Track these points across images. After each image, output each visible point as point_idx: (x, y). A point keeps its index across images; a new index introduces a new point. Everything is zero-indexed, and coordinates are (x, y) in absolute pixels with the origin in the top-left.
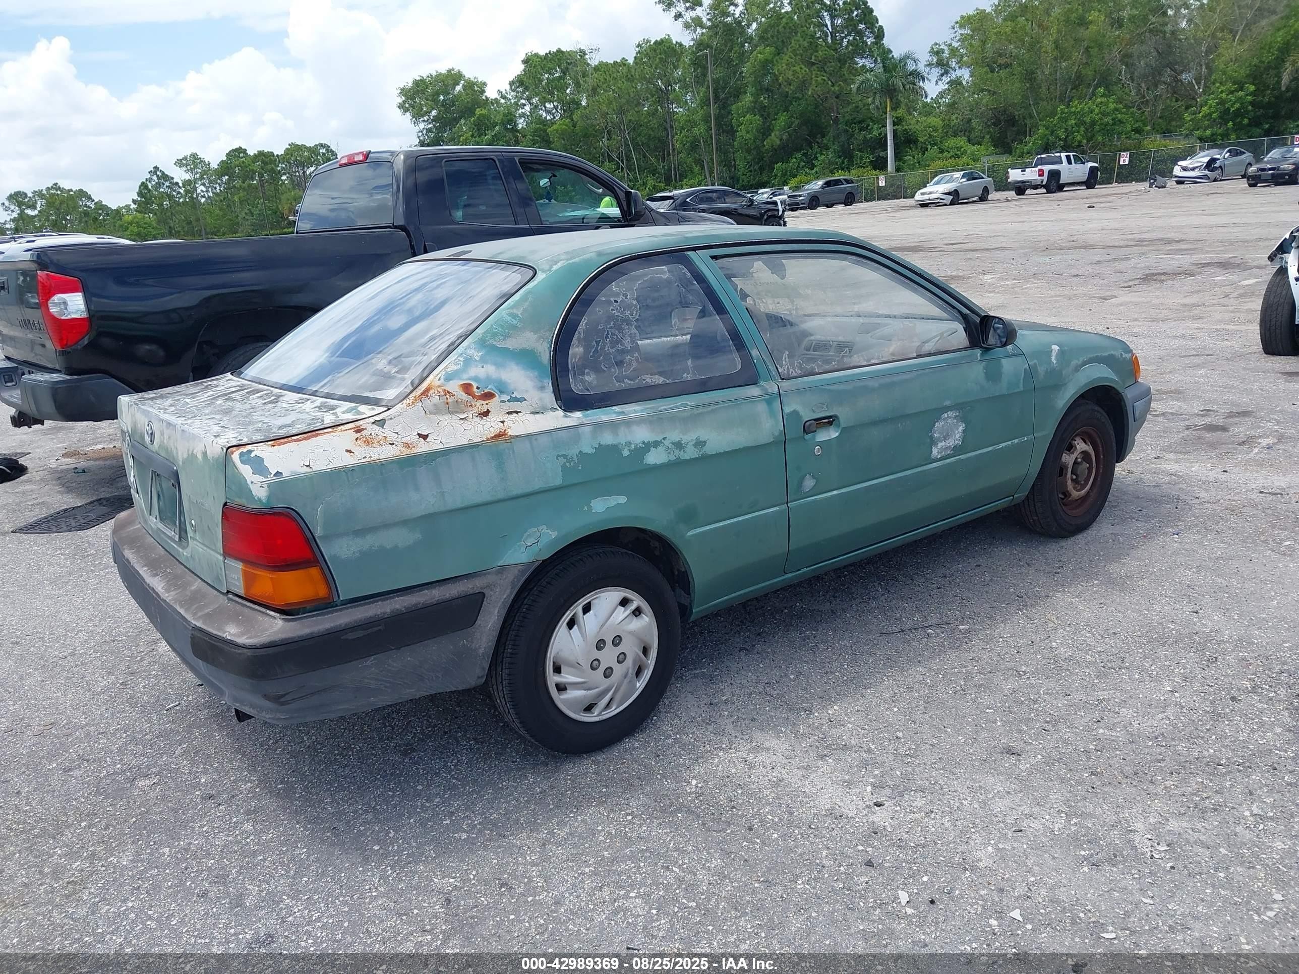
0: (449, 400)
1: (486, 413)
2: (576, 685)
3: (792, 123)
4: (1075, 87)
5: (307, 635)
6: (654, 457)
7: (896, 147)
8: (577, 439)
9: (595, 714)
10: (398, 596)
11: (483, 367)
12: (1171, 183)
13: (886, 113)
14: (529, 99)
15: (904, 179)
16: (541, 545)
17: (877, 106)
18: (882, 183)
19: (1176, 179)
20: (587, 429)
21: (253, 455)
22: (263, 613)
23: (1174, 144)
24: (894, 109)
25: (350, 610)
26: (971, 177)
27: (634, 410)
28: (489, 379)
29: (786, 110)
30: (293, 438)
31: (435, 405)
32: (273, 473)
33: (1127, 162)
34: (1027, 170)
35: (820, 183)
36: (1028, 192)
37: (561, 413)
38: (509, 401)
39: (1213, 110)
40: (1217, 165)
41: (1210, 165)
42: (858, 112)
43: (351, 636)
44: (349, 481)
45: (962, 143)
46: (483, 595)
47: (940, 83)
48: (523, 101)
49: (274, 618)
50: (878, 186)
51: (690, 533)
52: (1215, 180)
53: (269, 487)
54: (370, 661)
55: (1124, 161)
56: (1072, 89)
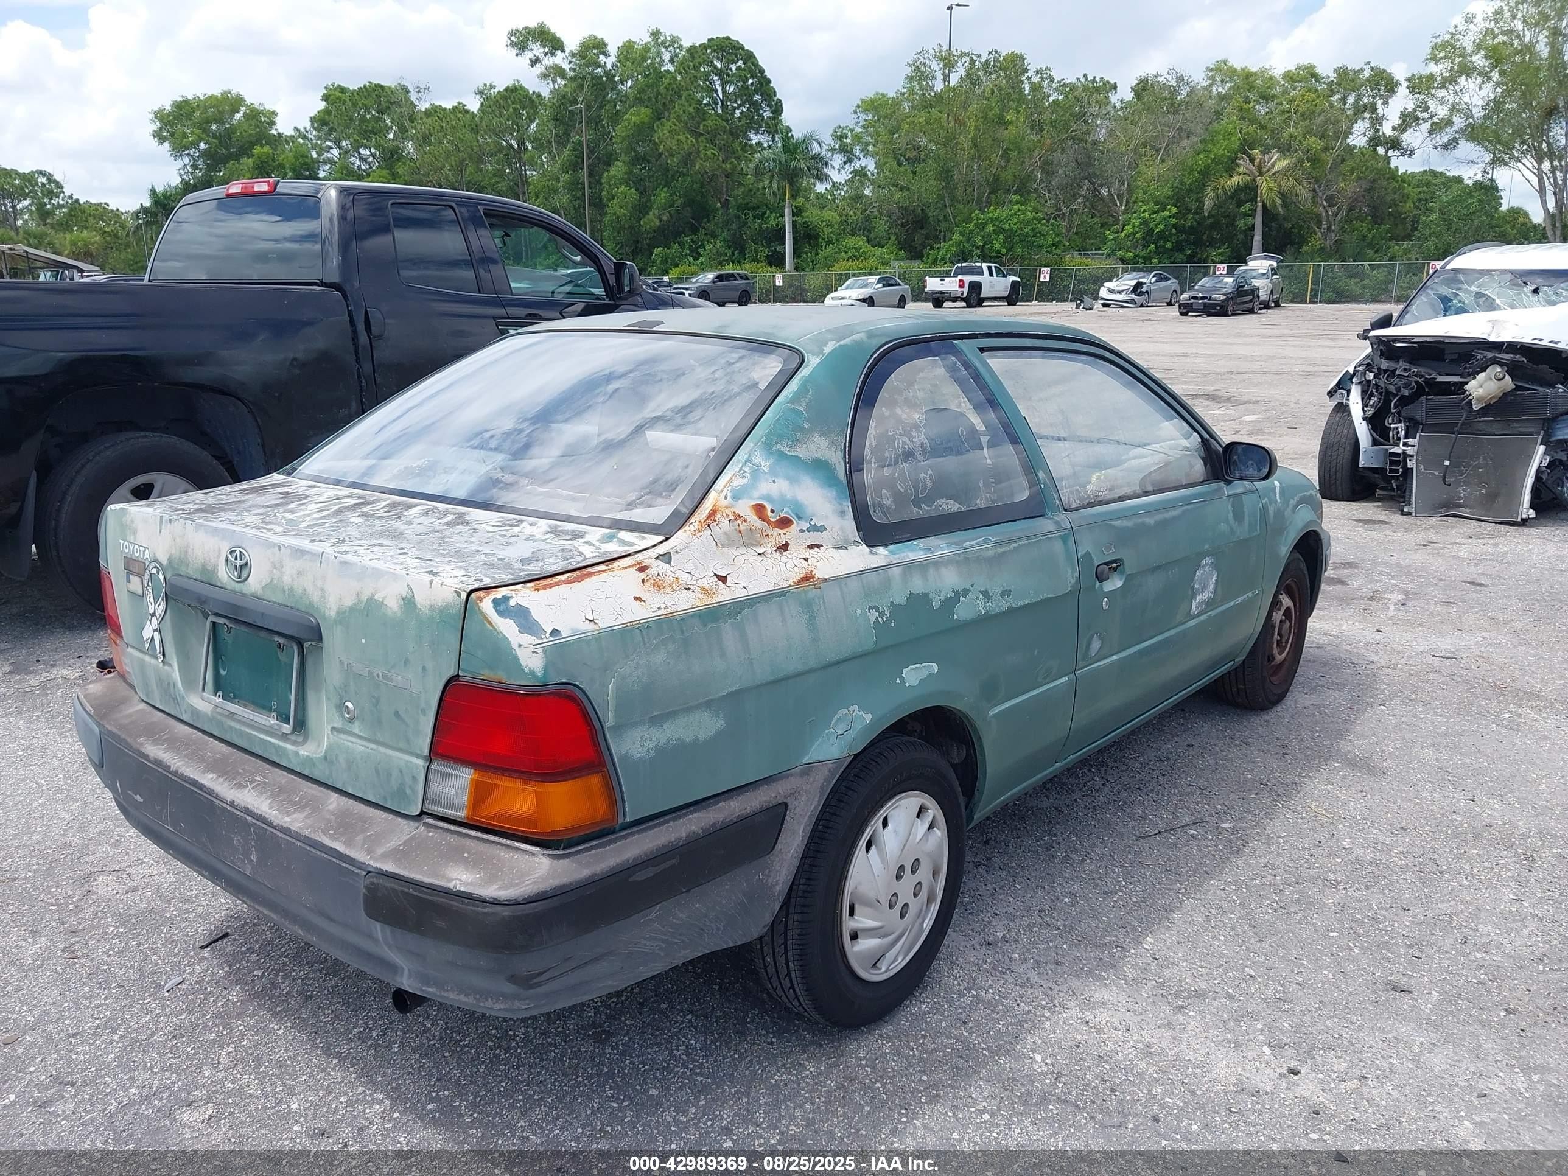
0: (742, 528)
1: (785, 547)
2: (871, 932)
3: (674, 202)
4: (993, 192)
5: (587, 879)
6: (963, 612)
7: (795, 241)
8: (887, 584)
9: (883, 969)
10: (692, 813)
11: (774, 482)
12: (1098, 305)
13: (784, 200)
14: (337, 142)
15: (804, 281)
16: (853, 733)
17: (774, 193)
18: (779, 283)
19: (1102, 302)
20: (896, 571)
21: (512, 603)
22: (507, 846)
23: (1096, 264)
24: (793, 197)
25: (637, 836)
26: (887, 282)
27: (941, 547)
28: (783, 500)
29: (667, 185)
30: (559, 578)
31: (725, 533)
32: (549, 632)
33: (1048, 279)
34: (946, 279)
35: (711, 276)
36: (946, 304)
37: (864, 548)
38: (808, 530)
39: (1137, 229)
40: (1144, 289)
41: (1137, 288)
42: (752, 196)
43: (640, 876)
44: (645, 644)
45: (861, 243)
46: (786, 805)
47: (842, 172)
48: (329, 143)
49: (532, 854)
50: (775, 286)
51: (991, 713)
52: (1142, 306)
53: (545, 652)
54: (654, 913)
55: (1045, 277)
56: (990, 193)
